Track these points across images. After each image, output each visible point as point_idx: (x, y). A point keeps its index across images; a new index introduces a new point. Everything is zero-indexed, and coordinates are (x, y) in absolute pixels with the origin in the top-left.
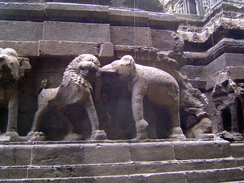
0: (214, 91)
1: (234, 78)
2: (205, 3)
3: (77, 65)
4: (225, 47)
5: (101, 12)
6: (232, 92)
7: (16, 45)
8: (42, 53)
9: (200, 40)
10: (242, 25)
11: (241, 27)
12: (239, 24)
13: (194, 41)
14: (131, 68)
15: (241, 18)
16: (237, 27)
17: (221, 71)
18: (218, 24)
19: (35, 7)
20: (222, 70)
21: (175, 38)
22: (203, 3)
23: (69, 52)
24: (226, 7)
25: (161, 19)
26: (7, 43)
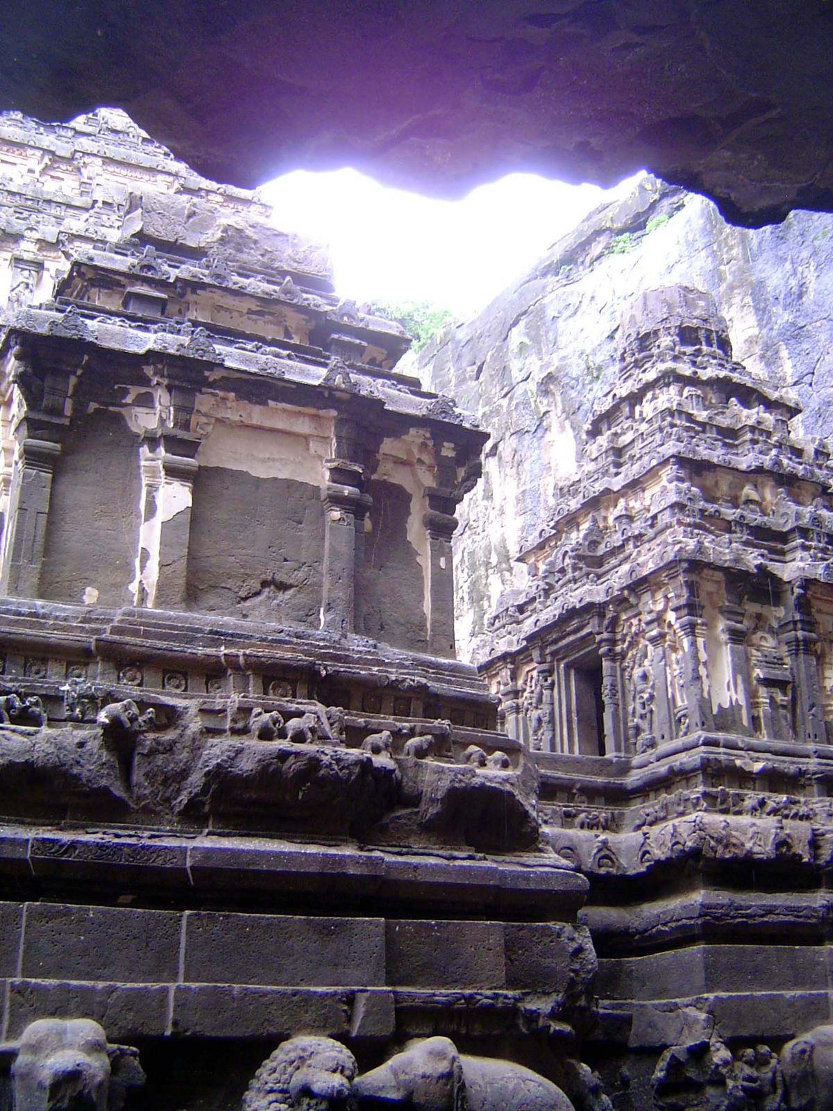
0: (662, 1073)
1: (728, 1034)
2: (637, 715)
3: (291, 1076)
4: (705, 924)
5: (361, 875)
6: (719, 1082)
7: (98, 999)
8: (180, 1029)
9: (617, 864)
10: (762, 843)
11: (756, 849)
12: (751, 838)
13: (600, 866)
14: (452, 1087)
15: (756, 810)
16: (744, 852)
17: (686, 1000)
18: (685, 835)
19: (158, 856)
20: (688, 995)
21: (571, 950)
22: (630, 709)
23: (262, 1024)
24: (713, 770)
25: (533, 886)
26: (69, 991)
